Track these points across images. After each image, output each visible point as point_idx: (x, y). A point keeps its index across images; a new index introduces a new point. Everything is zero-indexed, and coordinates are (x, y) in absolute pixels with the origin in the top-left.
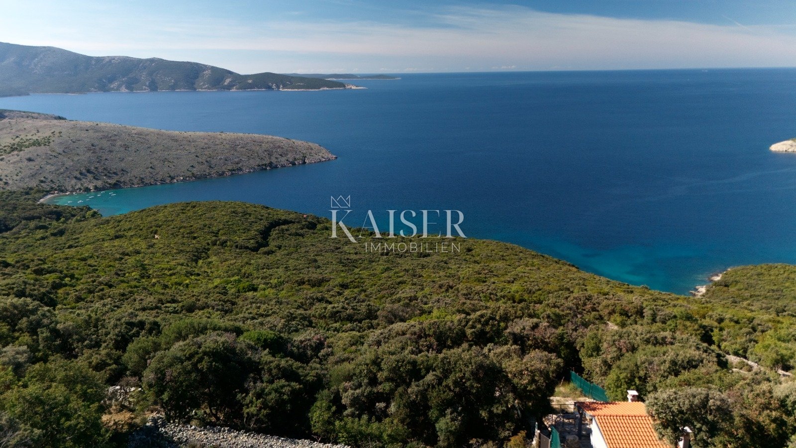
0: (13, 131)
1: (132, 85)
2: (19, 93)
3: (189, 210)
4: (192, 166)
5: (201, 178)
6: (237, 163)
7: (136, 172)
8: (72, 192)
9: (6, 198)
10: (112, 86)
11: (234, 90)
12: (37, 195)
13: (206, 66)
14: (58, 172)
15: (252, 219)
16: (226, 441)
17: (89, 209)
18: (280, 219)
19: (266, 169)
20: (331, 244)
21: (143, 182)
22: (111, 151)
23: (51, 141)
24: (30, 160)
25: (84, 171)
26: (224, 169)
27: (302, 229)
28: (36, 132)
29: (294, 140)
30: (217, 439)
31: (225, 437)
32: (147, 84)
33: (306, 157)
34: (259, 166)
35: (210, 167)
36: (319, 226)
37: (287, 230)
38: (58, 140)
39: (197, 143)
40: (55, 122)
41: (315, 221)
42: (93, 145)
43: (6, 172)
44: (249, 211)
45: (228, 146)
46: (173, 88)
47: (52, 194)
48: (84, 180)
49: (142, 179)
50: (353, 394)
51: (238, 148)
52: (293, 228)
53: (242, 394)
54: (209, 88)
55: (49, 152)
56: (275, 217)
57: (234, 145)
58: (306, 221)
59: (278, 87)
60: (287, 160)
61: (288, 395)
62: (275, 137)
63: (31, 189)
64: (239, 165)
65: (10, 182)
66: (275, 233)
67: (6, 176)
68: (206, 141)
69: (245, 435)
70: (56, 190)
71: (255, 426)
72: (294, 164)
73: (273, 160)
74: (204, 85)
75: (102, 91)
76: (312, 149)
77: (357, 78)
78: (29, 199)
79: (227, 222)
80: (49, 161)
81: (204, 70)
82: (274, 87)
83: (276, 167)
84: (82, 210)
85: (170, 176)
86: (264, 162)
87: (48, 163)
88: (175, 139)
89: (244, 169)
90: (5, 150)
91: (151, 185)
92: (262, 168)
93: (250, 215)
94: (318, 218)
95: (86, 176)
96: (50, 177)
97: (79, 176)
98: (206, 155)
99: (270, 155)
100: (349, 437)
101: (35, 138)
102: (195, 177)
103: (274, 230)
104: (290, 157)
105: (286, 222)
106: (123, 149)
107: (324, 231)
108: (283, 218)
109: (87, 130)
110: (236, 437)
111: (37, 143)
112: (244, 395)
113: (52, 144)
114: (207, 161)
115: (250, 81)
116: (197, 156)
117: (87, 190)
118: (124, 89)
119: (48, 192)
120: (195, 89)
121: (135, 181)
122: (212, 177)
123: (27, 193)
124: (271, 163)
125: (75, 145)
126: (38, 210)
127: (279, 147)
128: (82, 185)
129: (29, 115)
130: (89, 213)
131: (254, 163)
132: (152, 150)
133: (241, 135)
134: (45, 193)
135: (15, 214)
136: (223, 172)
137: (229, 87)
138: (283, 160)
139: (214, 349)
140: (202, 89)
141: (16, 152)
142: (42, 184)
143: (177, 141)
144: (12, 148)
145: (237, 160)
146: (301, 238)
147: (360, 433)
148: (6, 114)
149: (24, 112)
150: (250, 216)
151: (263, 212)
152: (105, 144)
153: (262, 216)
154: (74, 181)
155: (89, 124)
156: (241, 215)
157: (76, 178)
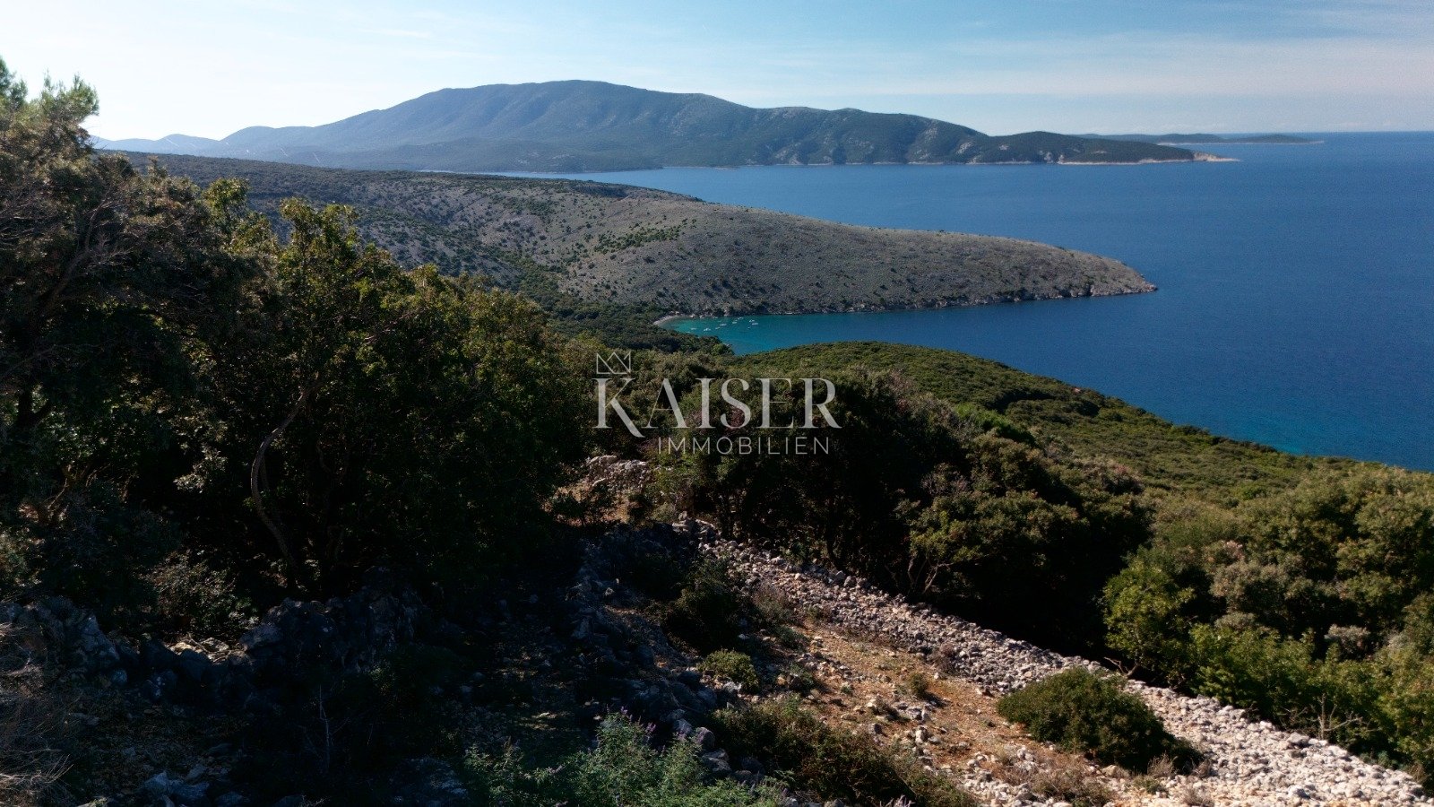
0: (633, 216)
1: (807, 155)
2: (649, 165)
3: (867, 355)
4: (883, 287)
5: (895, 308)
6: (961, 287)
7: (793, 292)
8: (698, 314)
9: (611, 316)
10: (778, 156)
11: (973, 162)
12: (650, 315)
13: (929, 121)
14: (683, 282)
15: (975, 381)
16: (852, 607)
17: (718, 342)
18: (1027, 389)
19: (1011, 301)
20: (1126, 446)
21: (801, 308)
22: (761, 254)
23: (680, 233)
24: (649, 260)
25: (719, 283)
26: (936, 295)
27: (1069, 411)
28: (661, 219)
29: (1073, 251)
30: (831, 599)
31: (852, 598)
32: (831, 151)
33: (1092, 283)
34: (999, 294)
35: (913, 290)
36: (1103, 413)
37: (1038, 409)
38: (689, 232)
39: (896, 248)
40: (689, 204)
41: (1096, 401)
42: (736, 243)
43: (617, 277)
44: (970, 367)
45: (949, 256)
46: (870, 159)
47: (672, 315)
48: (717, 297)
49: (801, 302)
50: (1254, 572)
51: (966, 261)
52: (1051, 408)
53: (912, 501)
54: (930, 160)
55: (676, 251)
56: (1018, 384)
57: (959, 254)
58: (1077, 399)
59: (1055, 158)
60: (1055, 288)
61: (1041, 528)
62: (1036, 244)
63: (645, 304)
64: (964, 291)
65: (620, 292)
66: (1015, 410)
67: (616, 282)
68: (912, 245)
69: (905, 605)
70: (677, 309)
71: (936, 590)
72: (1066, 295)
73: (1029, 285)
74: (922, 154)
75: (762, 164)
76: (1106, 269)
77: (1223, 141)
78: (640, 319)
79: (928, 380)
80: (674, 264)
81: (926, 129)
82: (1048, 157)
83: (1032, 298)
84: (708, 342)
85: (844, 302)
86: (1010, 288)
87: (672, 268)
88: (859, 239)
89: (972, 297)
90: (619, 244)
91: (814, 312)
92: (1006, 299)
93: (972, 374)
94: (1102, 397)
95: (720, 290)
96: (673, 289)
97: (710, 290)
98: (909, 269)
99: (1023, 276)
100: (1239, 686)
101: (660, 227)
102: (885, 306)
103: (1014, 406)
104: (1061, 281)
105: (1037, 395)
106: (780, 252)
107: (1114, 422)
108: (1033, 387)
109: (732, 219)
110: (880, 605)
111: (661, 236)
112: (915, 504)
113: (681, 237)
114: (909, 280)
115: (1004, 148)
116: (893, 270)
117: (720, 313)
118: (794, 162)
119: (666, 312)
120: (906, 162)
121: (790, 305)
122: (914, 308)
123: (639, 311)
124: (1023, 291)
125: (712, 242)
126: (649, 336)
127: (1043, 262)
128: (713, 304)
129: (656, 195)
130: (718, 347)
131: (991, 288)
132: (821, 255)
133: (975, 236)
134: (662, 312)
135: (619, 338)
136: (934, 302)
137: (965, 159)
138: (1046, 286)
139: (854, 383)
140: (917, 161)
141: (632, 248)
142: (660, 299)
143: (864, 242)
144: (628, 241)
145: (961, 281)
146: (1064, 427)
147: (1281, 678)
148: (628, 192)
149: (651, 190)
150: (971, 376)
151: (997, 373)
152: (754, 242)
153: (994, 379)
154: (703, 298)
155: (735, 209)
156: (955, 372)
157: (706, 293)
